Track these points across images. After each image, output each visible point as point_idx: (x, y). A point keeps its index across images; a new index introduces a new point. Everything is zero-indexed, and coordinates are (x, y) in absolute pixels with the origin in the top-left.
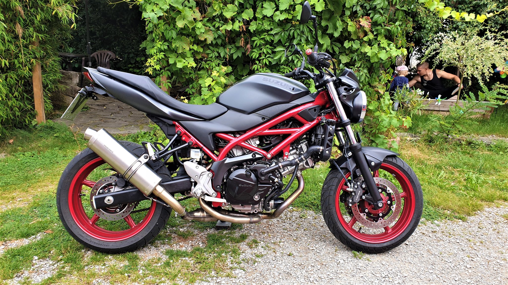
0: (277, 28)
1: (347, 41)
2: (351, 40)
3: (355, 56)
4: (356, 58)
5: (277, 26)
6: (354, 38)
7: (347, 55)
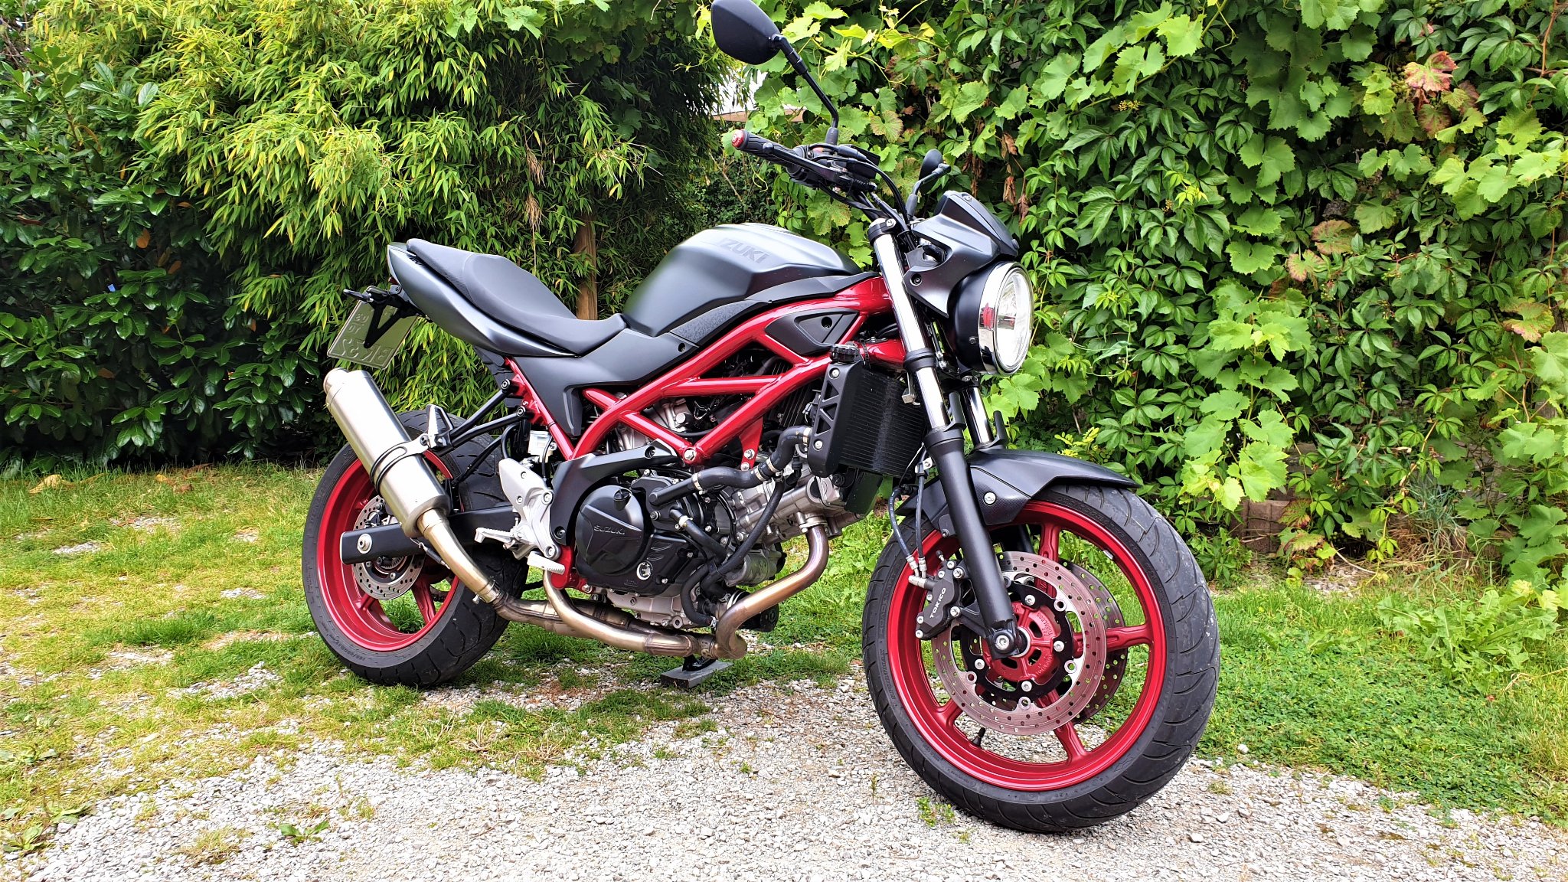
0: (1085, 129)
1: (1374, 150)
2: (1383, 145)
3: (1411, 205)
4: (1415, 212)
5: (1086, 124)
6: (1400, 138)
7: (1386, 202)
